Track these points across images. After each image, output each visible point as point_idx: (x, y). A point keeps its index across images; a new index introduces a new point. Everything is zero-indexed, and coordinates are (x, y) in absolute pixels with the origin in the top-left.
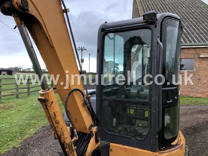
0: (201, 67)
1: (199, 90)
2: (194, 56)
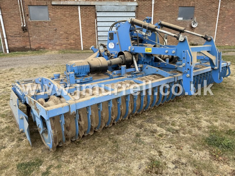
0: (55, 16)
1: (56, 42)
2: (47, 3)
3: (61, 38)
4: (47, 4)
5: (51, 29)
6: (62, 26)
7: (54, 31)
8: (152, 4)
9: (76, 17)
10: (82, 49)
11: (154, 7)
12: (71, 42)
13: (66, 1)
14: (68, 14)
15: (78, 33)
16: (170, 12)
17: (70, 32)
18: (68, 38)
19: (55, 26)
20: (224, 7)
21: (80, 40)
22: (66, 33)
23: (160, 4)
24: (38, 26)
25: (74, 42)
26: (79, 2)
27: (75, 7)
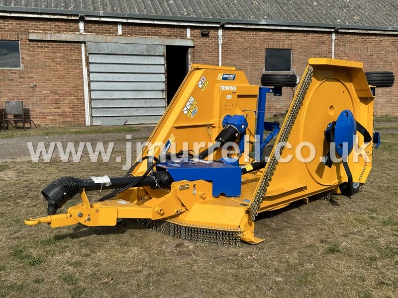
0: (33, 61)
1: (34, 111)
2: (18, 35)
3: (44, 103)
4: (18, 38)
5: (24, 86)
6: (47, 80)
7: (30, 90)
8: (218, 44)
9: (77, 64)
11: (222, 48)
12: (64, 110)
13: (58, 34)
14: (60, 57)
16: (251, 59)
17: (64, 92)
18: (59, 103)
19: (33, 80)
20: (341, 51)
21: (85, 106)
22: (55, 93)
23: (232, 44)
25: (71, 110)
27: (75, 44)
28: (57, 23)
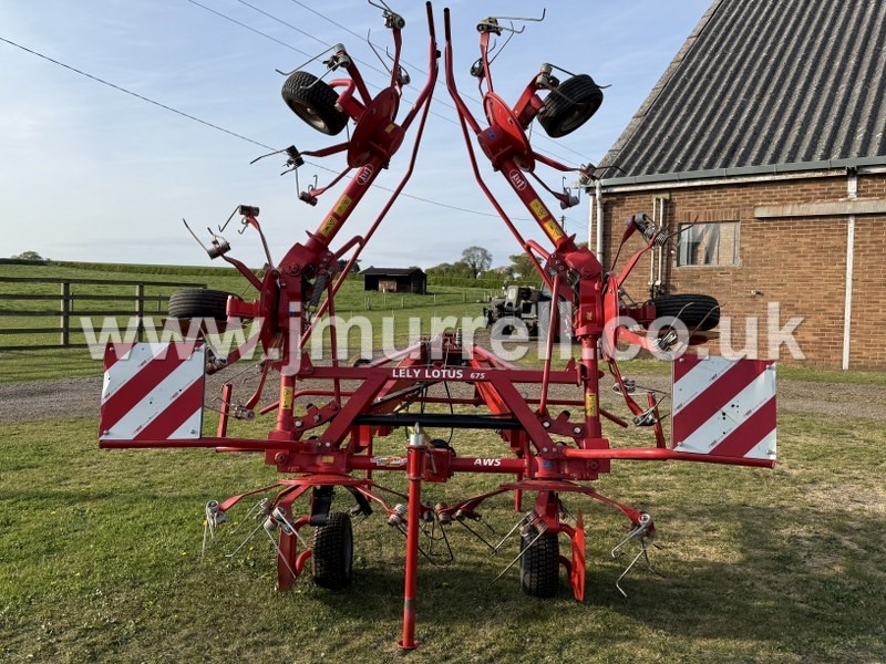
0: (759, 253)
2: (738, 212)
4: (738, 217)
6: (779, 285)
9: (838, 254)
10: (846, 365)
14: (806, 243)
15: (836, 309)
17: (807, 306)
19: (755, 284)
21: (843, 332)
24: (698, 285)
25: (816, 338)
26: (854, 206)
27: (835, 220)
28: (806, 186)
